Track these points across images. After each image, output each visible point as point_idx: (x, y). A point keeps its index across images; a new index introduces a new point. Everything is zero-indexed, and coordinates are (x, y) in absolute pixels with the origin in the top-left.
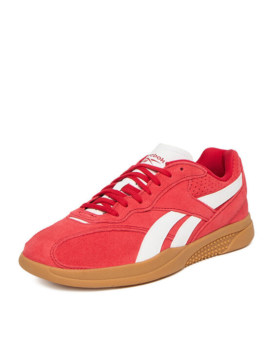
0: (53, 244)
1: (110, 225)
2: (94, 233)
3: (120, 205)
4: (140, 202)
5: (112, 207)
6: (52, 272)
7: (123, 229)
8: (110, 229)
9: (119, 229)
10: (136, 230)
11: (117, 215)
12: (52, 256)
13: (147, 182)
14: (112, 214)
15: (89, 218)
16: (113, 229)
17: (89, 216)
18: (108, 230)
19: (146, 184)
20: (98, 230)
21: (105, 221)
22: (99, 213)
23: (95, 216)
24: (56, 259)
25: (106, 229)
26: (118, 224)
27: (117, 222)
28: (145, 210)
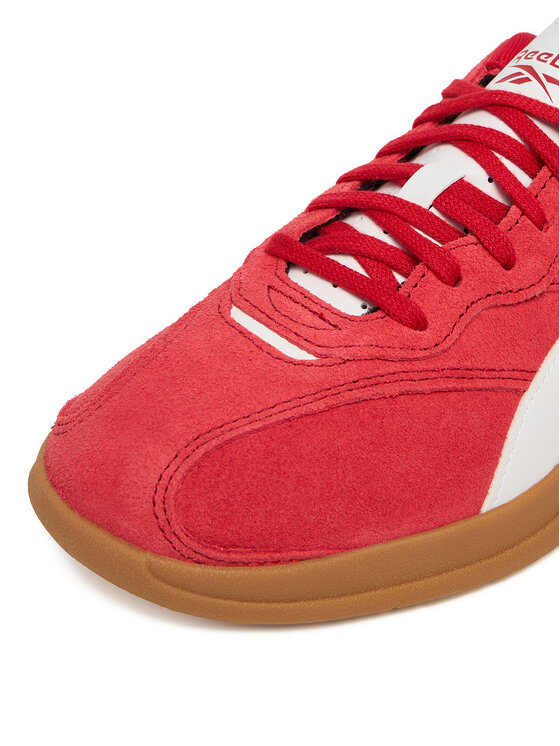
0: (164, 459)
1: (392, 368)
2: (330, 409)
3: (430, 276)
4: (508, 263)
5: (400, 279)
6: (158, 577)
7: (443, 385)
8: (395, 389)
9: (426, 386)
10: (489, 384)
11: (420, 323)
12: (160, 514)
13: (532, 175)
14: (400, 321)
15: (309, 333)
16: (406, 386)
17: (309, 318)
18: (387, 393)
19: (525, 180)
20: (347, 396)
21: (376, 352)
22: (349, 305)
23: (333, 319)
24: (176, 528)
25: (379, 390)
26: (423, 365)
27: (421, 354)
28: (523, 296)
